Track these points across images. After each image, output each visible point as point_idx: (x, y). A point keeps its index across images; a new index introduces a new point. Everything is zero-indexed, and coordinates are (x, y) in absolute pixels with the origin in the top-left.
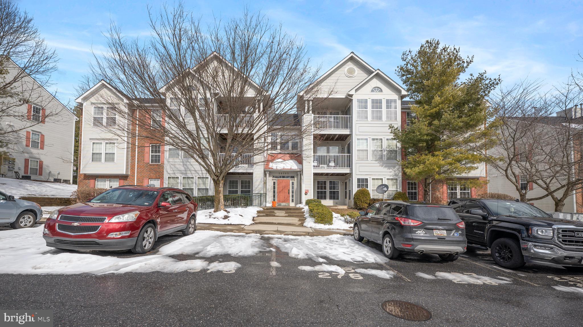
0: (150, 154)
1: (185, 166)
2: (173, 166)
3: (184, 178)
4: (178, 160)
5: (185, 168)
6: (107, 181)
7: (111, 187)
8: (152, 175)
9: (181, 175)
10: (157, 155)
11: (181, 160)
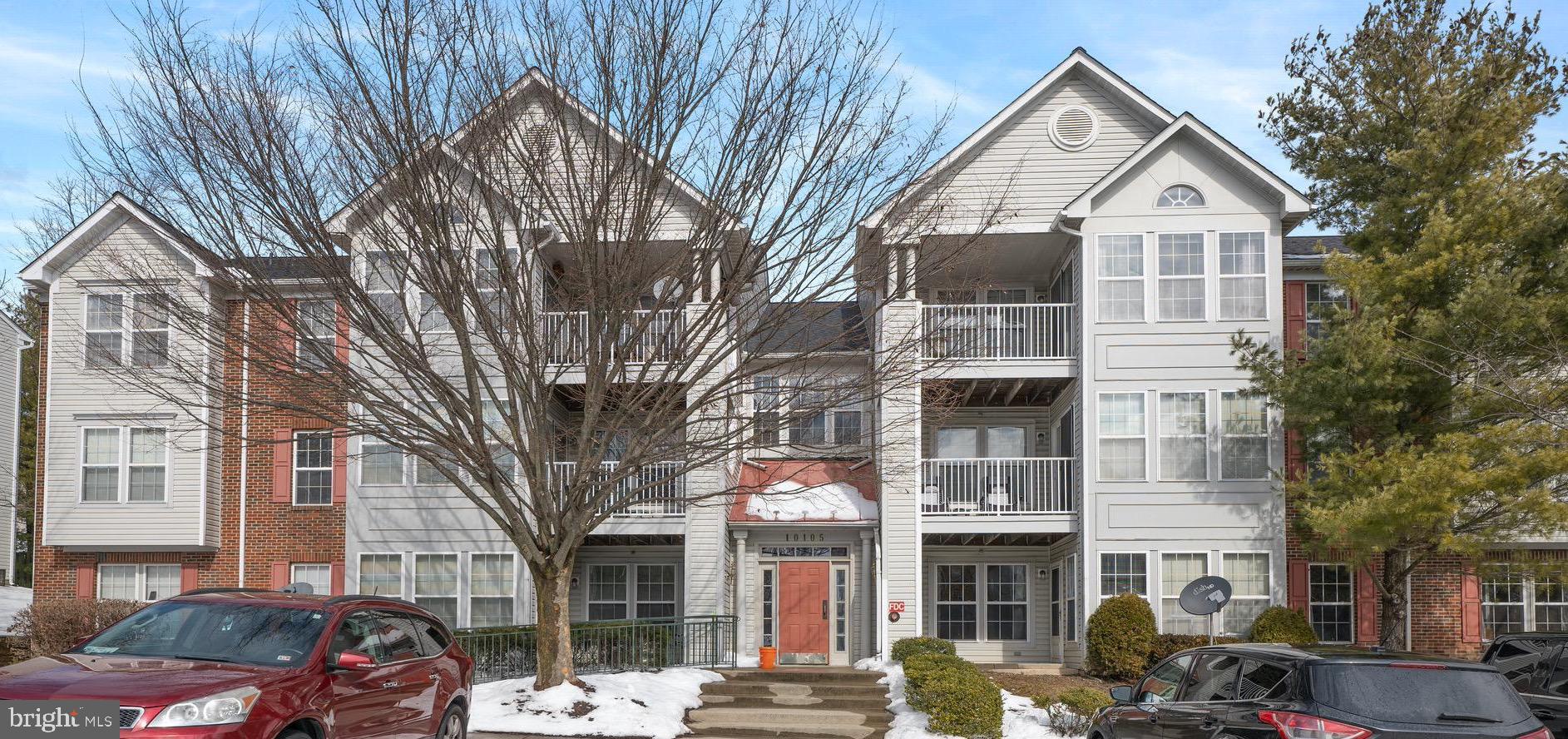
0: (295, 468)
1: (424, 513)
2: (380, 515)
3: (419, 558)
4: (396, 492)
5: (423, 521)
6: (137, 575)
7: (153, 595)
8: (300, 547)
9: (410, 547)
10: (319, 472)
11: (410, 491)
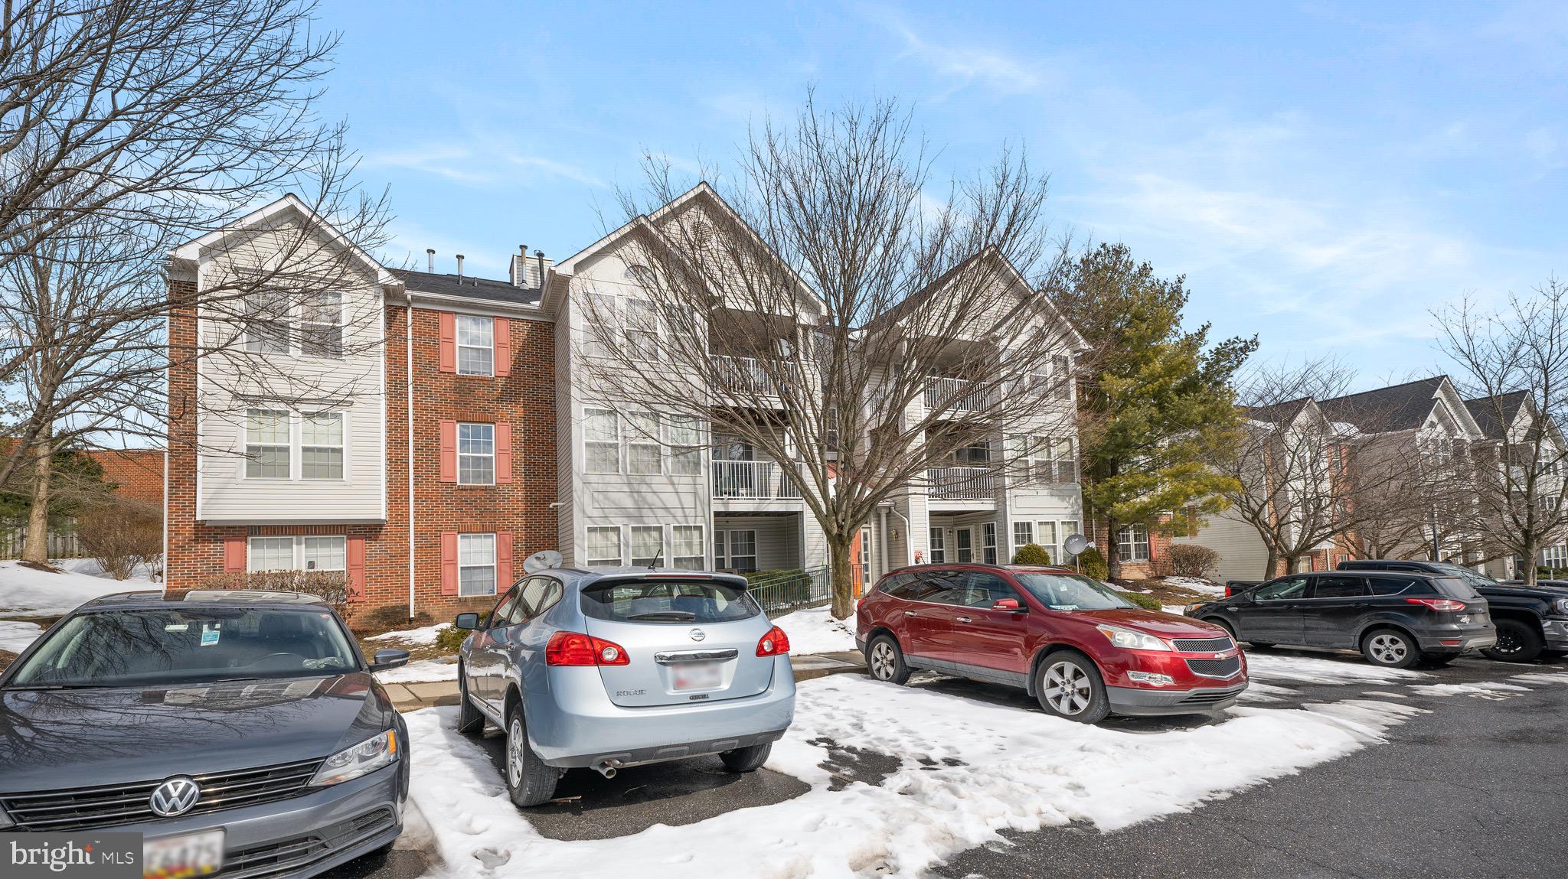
0: (459, 454)
1: (635, 495)
2: (601, 497)
3: (634, 529)
4: (614, 479)
5: (636, 502)
6: (295, 546)
7: (311, 565)
8: (467, 520)
9: (626, 521)
10: (479, 458)
11: (625, 479)
